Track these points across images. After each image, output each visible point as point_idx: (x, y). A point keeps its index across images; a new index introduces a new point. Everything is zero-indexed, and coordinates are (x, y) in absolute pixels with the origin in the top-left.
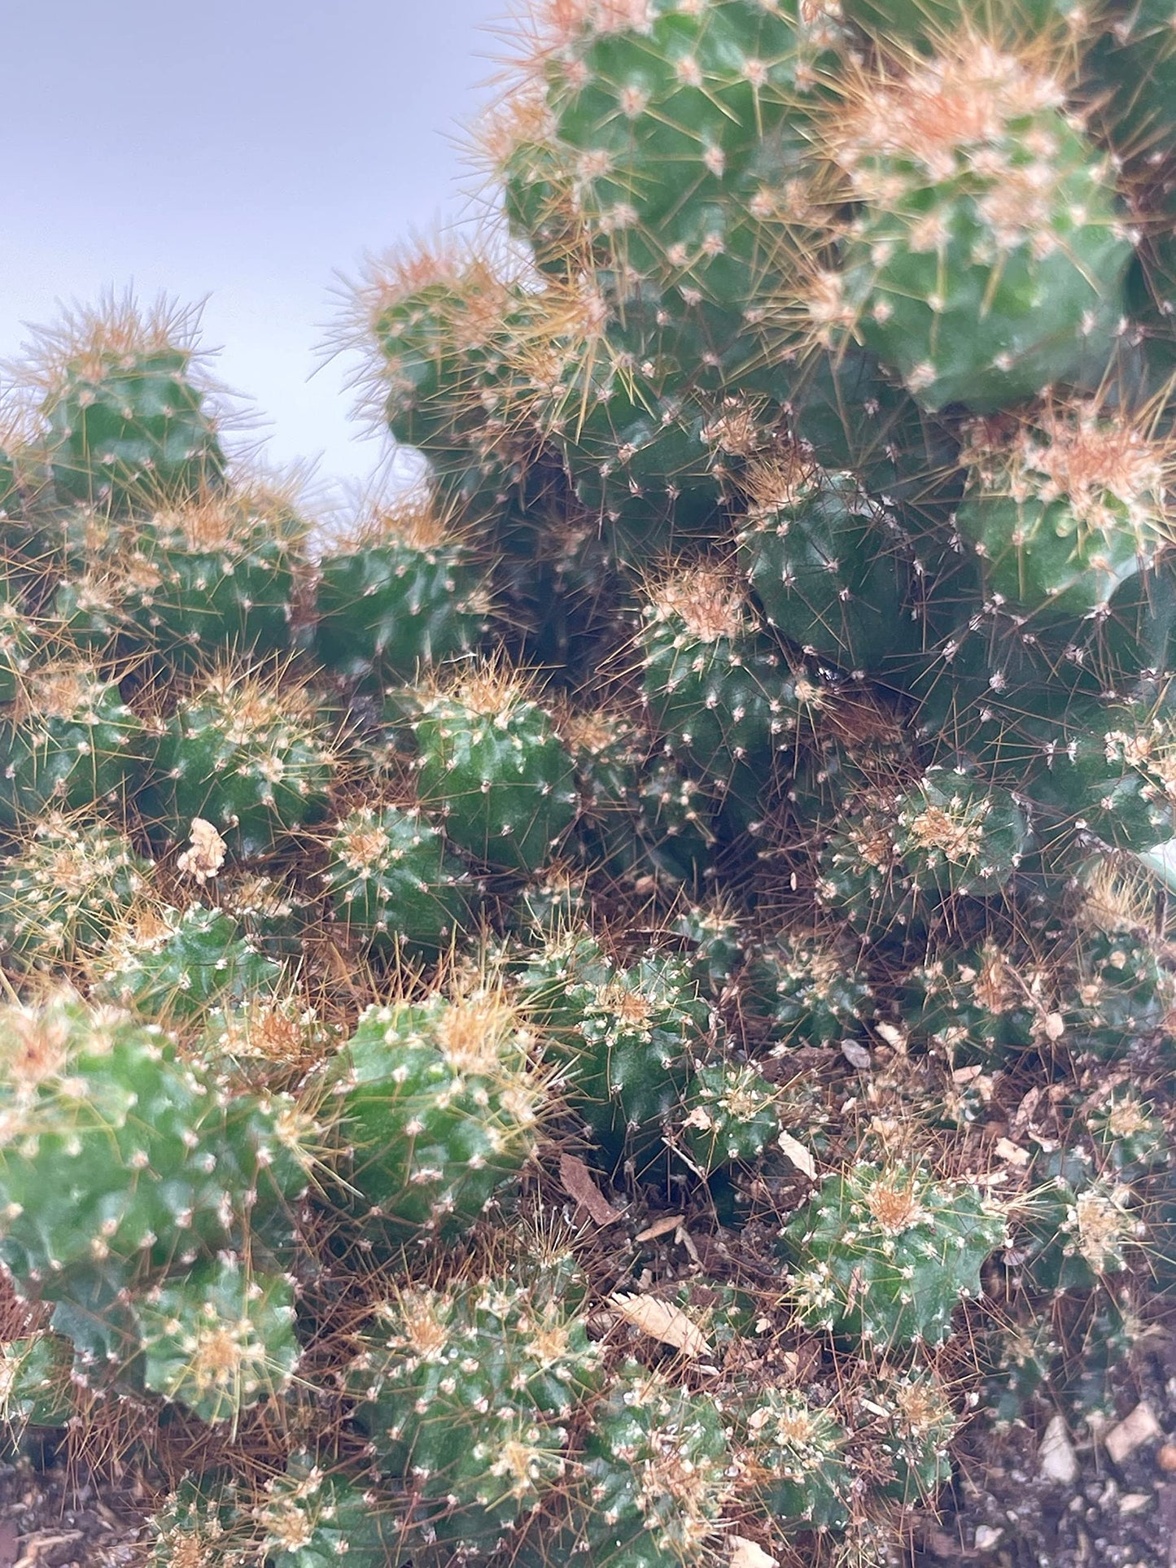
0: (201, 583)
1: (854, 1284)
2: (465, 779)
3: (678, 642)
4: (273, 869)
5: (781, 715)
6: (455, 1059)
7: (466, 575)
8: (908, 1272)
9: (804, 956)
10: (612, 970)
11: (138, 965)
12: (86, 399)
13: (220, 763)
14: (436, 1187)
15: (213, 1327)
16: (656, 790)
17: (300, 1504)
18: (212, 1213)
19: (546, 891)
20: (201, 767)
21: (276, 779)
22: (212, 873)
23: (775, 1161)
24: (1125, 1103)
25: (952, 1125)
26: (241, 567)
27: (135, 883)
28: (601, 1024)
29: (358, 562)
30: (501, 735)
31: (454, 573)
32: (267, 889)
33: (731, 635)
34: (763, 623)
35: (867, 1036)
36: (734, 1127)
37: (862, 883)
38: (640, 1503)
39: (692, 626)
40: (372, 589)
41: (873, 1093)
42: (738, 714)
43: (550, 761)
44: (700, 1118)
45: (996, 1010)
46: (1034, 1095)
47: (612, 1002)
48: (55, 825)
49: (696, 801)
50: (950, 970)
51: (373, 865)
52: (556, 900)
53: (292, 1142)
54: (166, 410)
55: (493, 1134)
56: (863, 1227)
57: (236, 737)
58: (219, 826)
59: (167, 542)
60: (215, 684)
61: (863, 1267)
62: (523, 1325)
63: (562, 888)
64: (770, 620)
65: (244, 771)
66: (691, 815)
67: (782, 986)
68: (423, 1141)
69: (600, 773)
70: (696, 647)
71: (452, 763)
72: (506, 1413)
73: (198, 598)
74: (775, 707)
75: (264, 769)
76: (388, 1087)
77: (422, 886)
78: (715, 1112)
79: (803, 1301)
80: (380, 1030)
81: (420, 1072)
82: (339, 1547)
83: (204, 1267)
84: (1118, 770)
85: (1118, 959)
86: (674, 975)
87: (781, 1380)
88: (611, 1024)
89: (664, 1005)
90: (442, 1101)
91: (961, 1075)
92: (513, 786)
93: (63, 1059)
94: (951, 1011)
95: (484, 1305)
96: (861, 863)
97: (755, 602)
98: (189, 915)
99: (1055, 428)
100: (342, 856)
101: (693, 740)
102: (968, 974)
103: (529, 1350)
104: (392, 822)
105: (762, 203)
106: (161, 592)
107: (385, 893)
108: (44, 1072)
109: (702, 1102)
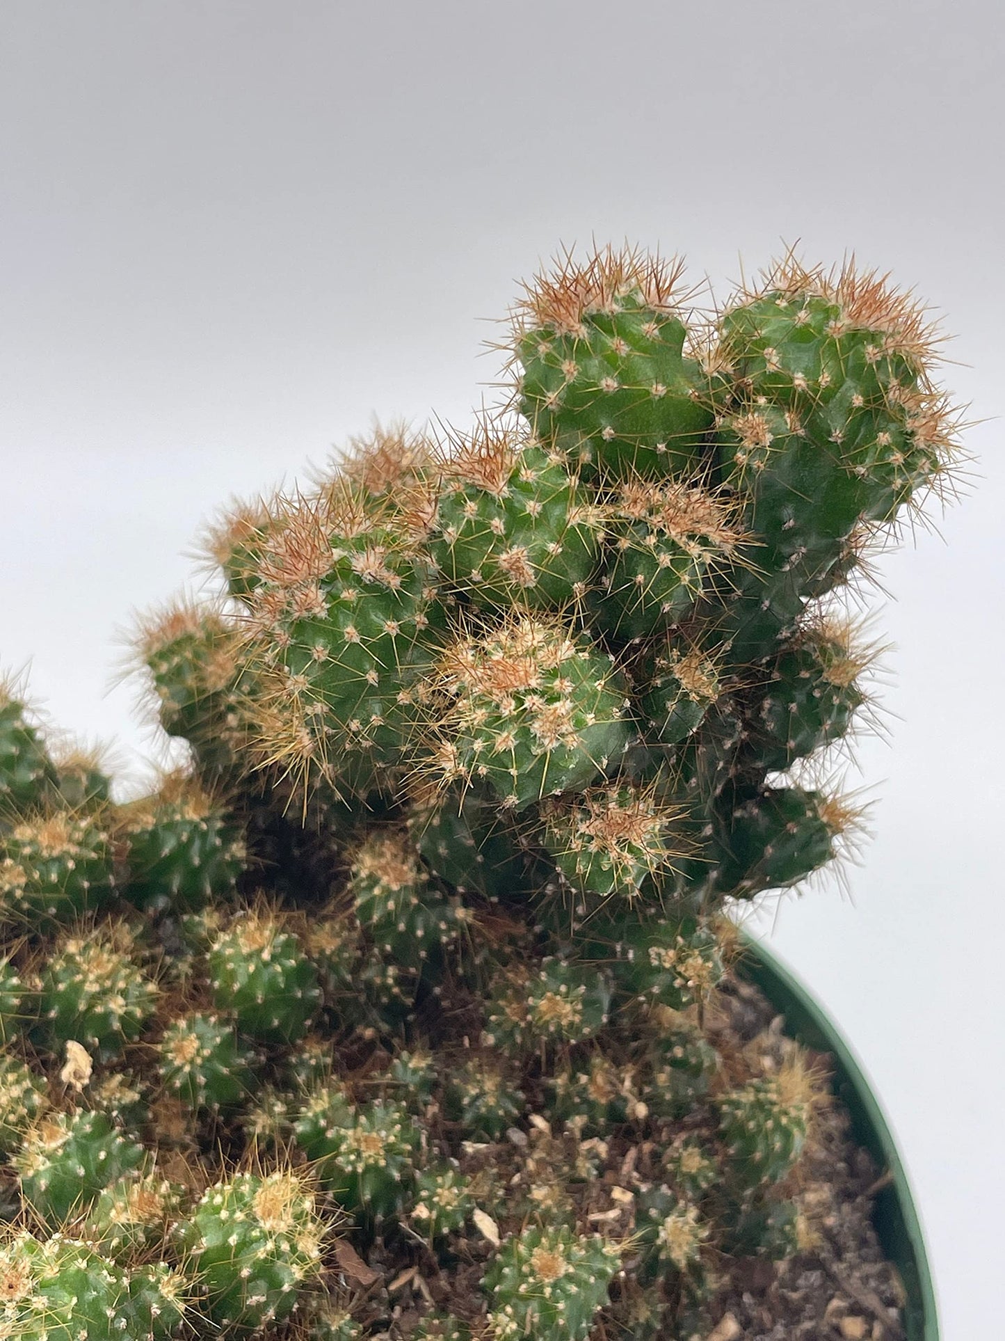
0: (54, 877)
1: (528, 1318)
2: (245, 995)
3: (377, 891)
4: (123, 1068)
5: (447, 931)
6: (267, 1225)
7: (227, 835)
8: (561, 1306)
9: (479, 1077)
10: (356, 1115)
11: (48, 1164)
13: (82, 1006)
14: (261, 1308)
16: (369, 974)
19: (306, 1056)
20: (69, 1008)
21: (121, 1011)
22: (86, 1081)
23: (472, 1230)
24: (690, 1149)
25: (583, 1181)
26: (79, 862)
27: (37, 1099)
28: (352, 1157)
29: (154, 834)
30: (266, 965)
31: (220, 833)
32: (122, 1084)
33: (410, 883)
34: (430, 874)
35: (524, 1124)
36: (443, 1214)
37: (510, 1034)
39: (385, 880)
40: (166, 851)
41: (531, 1165)
42: (420, 933)
43: (301, 975)
44: (422, 1212)
45: (603, 1101)
46: (632, 1154)
47: (358, 1140)
49: (399, 981)
50: (573, 1079)
51: (192, 1062)
52: (313, 1062)
53: (171, 1297)
54: (14, 750)
55: (295, 1268)
56: (531, 1280)
57: (92, 988)
58: (87, 1047)
59: (27, 851)
60: (72, 947)
61: (534, 1305)
63: (315, 1053)
64: (434, 872)
65: (99, 1009)
66: (396, 990)
67: (466, 1101)
68: (252, 1278)
69: (333, 968)
70: (388, 893)
71: (236, 987)
73: (54, 888)
74: (443, 926)
75: (112, 1006)
76: (224, 1249)
77: (225, 1071)
78: (431, 1206)
79: (498, 1331)
80: (217, 1210)
81: (245, 1236)
84: (660, 969)
85: (678, 1052)
86: (396, 1116)
88: (359, 1156)
89: (392, 1139)
90: (261, 1254)
91: (586, 1146)
92: (279, 997)
93: (30, 1284)
94: (574, 1104)
96: (508, 1020)
97: (424, 862)
98: (76, 1119)
99: (595, 807)
100: (170, 1056)
101: (393, 948)
102: (584, 1079)
104: (200, 1027)
105: (403, 698)
106: (28, 887)
107: (202, 1080)
108: (19, 1295)
109: (423, 1200)
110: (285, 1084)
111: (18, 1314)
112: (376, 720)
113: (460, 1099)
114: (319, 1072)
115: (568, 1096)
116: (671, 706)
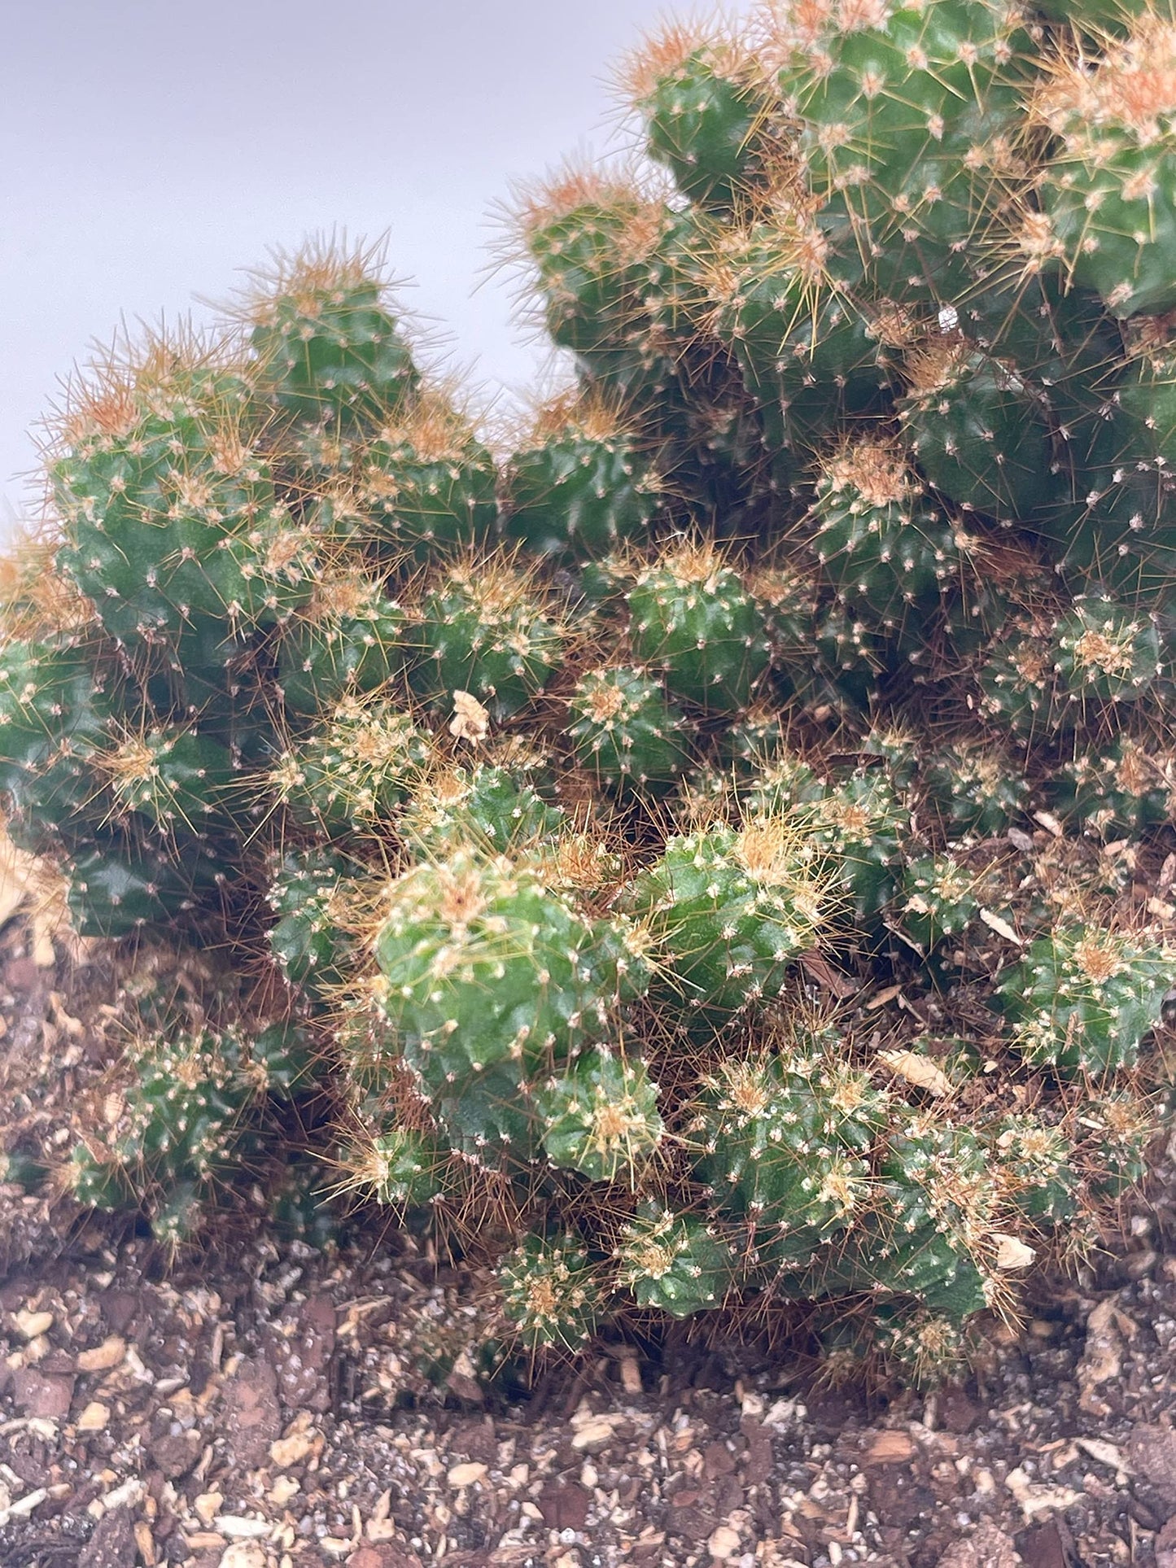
0: (433, 488)
1: (1071, 1026)
2: (682, 639)
3: (855, 508)
4: (524, 729)
5: (944, 563)
6: (755, 874)
7: (638, 460)
8: (1114, 1012)
9: (970, 761)
10: (830, 787)
11: (449, 821)
12: (307, 333)
13: (476, 644)
14: (746, 979)
15: (606, 1103)
16: (829, 631)
17: (657, 1240)
18: (594, 1014)
19: (752, 726)
20: (459, 648)
21: (524, 652)
22: (482, 736)
23: (978, 933)
25: (1108, 890)
26: (463, 472)
27: (424, 750)
28: (829, 834)
29: (546, 456)
30: (710, 599)
31: (629, 458)
32: (523, 747)
33: (900, 499)
34: (926, 486)
35: (1027, 824)
36: (945, 908)
37: (1022, 699)
38: (932, 1213)
39: (866, 494)
40: (562, 479)
41: (1041, 870)
42: (909, 564)
43: (747, 618)
44: (917, 904)
45: (1136, 793)
46: (1172, 859)
47: (835, 816)
48: (350, 708)
49: (867, 639)
50: (1095, 762)
51: (615, 718)
52: (761, 733)
53: (639, 953)
54: (373, 337)
55: (790, 932)
56: (1074, 979)
57: (487, 620)
58: (480, 696)
59: (396, 456)
60: (458, 575)
61: (1077, 1011)
62: (825, 1082)
63: (761, 723)
64: (932, 484)
65: (498, 648)
66: (863, 652)
67: (956, 789)
68: (736, 942)
69: (781, 621)
70: (871, 510)
71: (671, 627)
72: (824, 1152)
73: (430, 501)
74: (939, 556)
75: (514, 645)
76: (704, 902)
77: (656, 732)
78: (930, 898)
79: (1030, 1043)
80: (689, 857)
81: (727, 887)
82: (694, 1271)
83: (588, 1056)
86: (882, 788)
87: (1016, 1109)
88: (837, 833)
89: (879, 813)
90: (750, 910)
91: (1111, 849)
92: (725, 643)
93: (482, 902)
94: (1100, 797)
95: (791, 1070)
96: (1021, 680)
97: (918, 470)
98: (478, 774)
100: (586, 712)
101: (868, 590)
102: (1111, 764)
103: (833, 1101)
104: (621, 680)
105: (974, 158)
106: (402, 498)
107: (628, 741)
108: (470, 914)
109: (918, 890)
111: (468, 937)
112: (932, 193)
113: (949, 788)
115: (1090, 786)
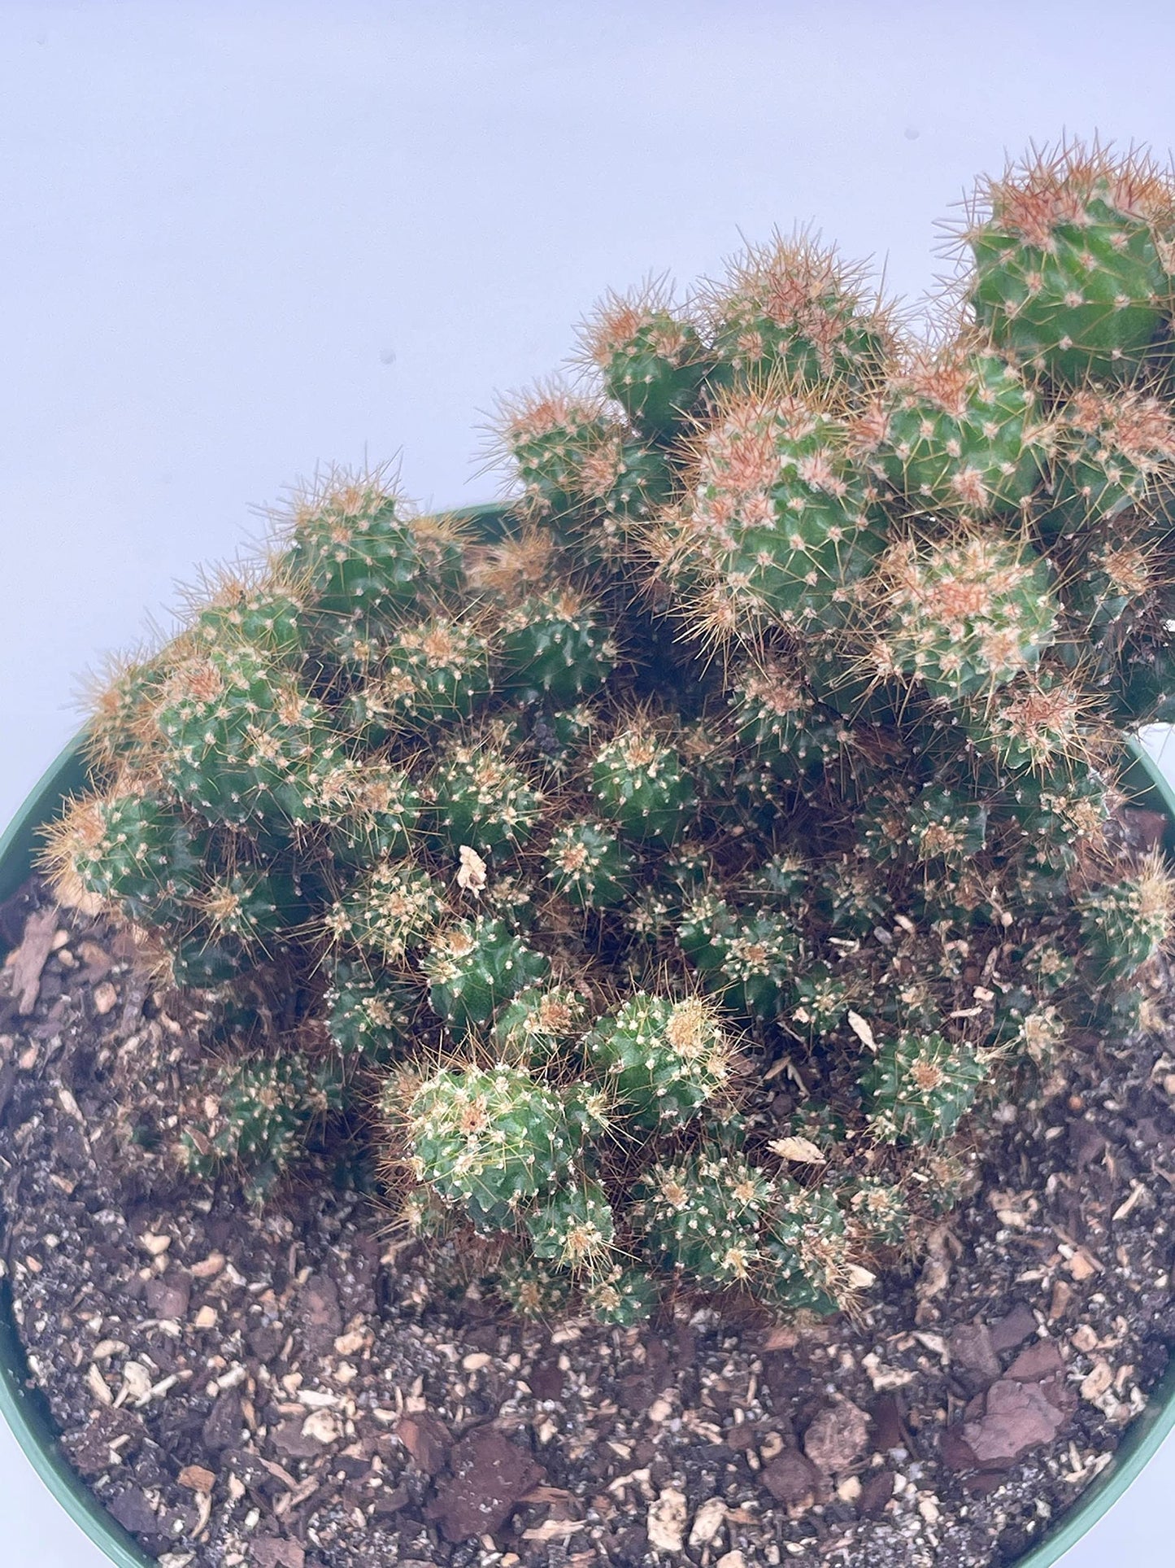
0: (441, 687)
1: (906, 1121)
2: (632, 809)
3: (762, 714)
4: (513, 870)
5: (829, 754)
6: (680, 1051)
7: (598, 635)
8: (937, 1112)
9: (849, 881)
10: (739, 925)
11: (460, 973)
12: (341, 557)
13: (477, 818)
14: (673, 1120)
15: (573, 1229)
16: (742, 780)
17: (611, 1284)
18: (566, 1167)
19: (684, 859)
20: (464, 818)
21: (513, 822)
22: (482, 886)
24: (1049, 951)
25: (946, 979)
26: (464, 671)
27: (440, 905)
28: (738, 967)
29: (527, 634)
30: (652, 780)
31: (592, 633)
32: (512, 885)
33: (796, 709)
34: (815, 700)
35: (890, 925)
36: (822, 1017)
37: (885, 850)
38: (802, 1266)
39: (770, 705)
40: (540, 651)
41: (897, 964)
42: (802, 754)
43: (683, 788)
44: (801, 1015)
45: (969, 908)
46: (994, 954)
47: (742, 950)
48: (384, 874)
49: (773, 789)
50: (941, 886)
52: (690, 866)
53: (597, 1116)
54: (392, 552)
55: (705, 1087)
56: (910, 1088)
57: (485, 799)
58: (480, 853)
59: (414, 660)
60: (462, 756)
61: (913, 1110)
62: (728, 1182)
63: (691, 856)
64: (820, 700)
65: (492, 820)
66: (769, 796)
67: (836, 904)
68: (666, 1096)
69: (709, 774)
70: (773, 717)
71: (623, 800)
72: (727, 1234)
73: (439, 697)
74: (825, 748)
75: (505, 817)
76: (643, 1071)
77: (612, 878)
78: (810, 1011)
79: (878, 1131)
80: (634, 1034)
81: (661, 1060)
82: (636, 1305)
83: (562, 1195)
84: (1049, 813)
86: (778, 927)
87: (866, 1170)
88: (744, 965)
89: (775, 950)
90: (676, 1075)
91: (950, 947)
92: (663, 810)
93: (488, 1119)
94: (941, 910)
95: (705, 1173)
96: (884, 837)
97: (810, 690)
98: (479, 928)
99: (1017, 695)
100: (559, 862)
101: (772, 763)
102: (951, 886)
103: (734, 1196)
104: (587, 835)
105: (839, 596)
106: (419, 696)
107: (591, 887)
108: (480, 1129)
109: (802, 1004)
110: (664, 885)
111: (479, 1147)
112: (809, 613)
113: (830, 902)
114: (698, 875)
115: (937, 901)
116: (1100, 600)
